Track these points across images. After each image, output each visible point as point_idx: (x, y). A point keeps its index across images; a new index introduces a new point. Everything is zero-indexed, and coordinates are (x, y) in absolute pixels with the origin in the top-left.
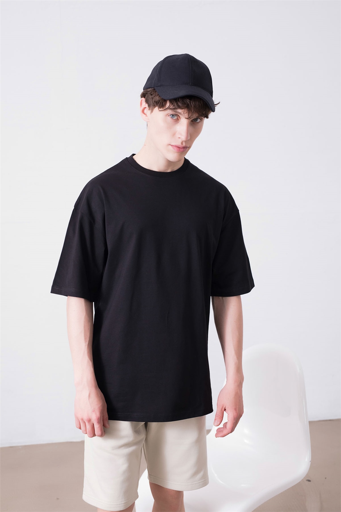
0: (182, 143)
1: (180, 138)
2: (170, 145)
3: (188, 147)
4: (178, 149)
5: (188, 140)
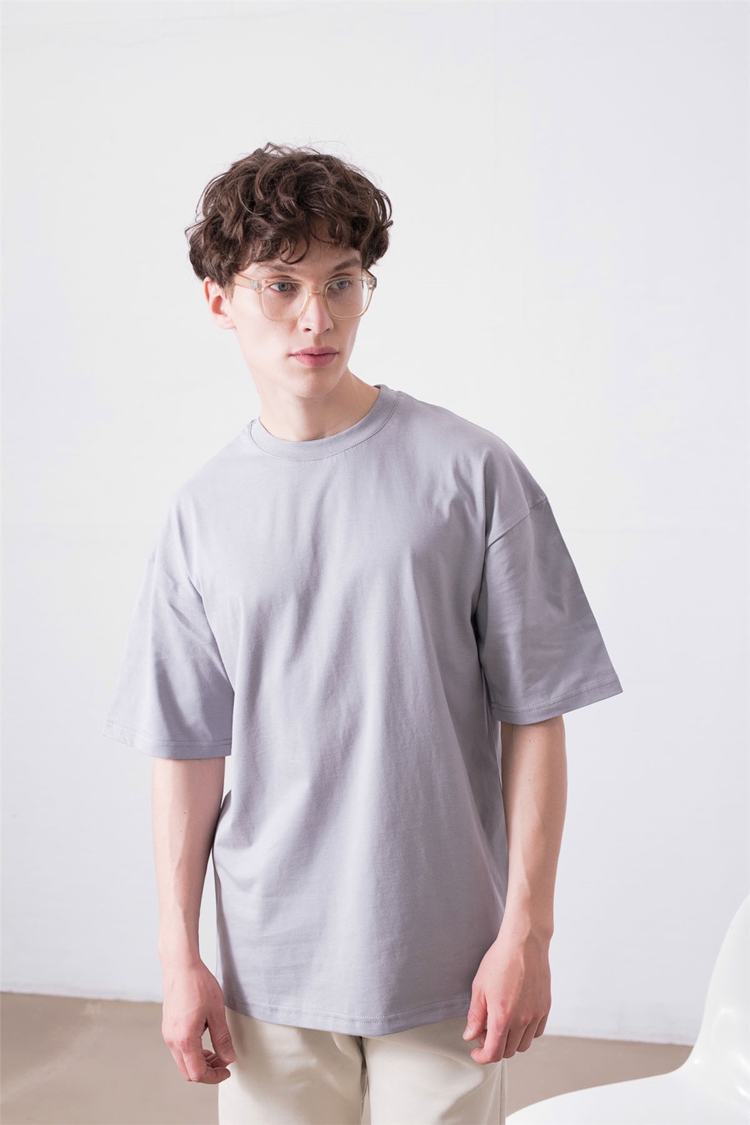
0: (316, 343)
1: (308, 330)
2: (291, 355)
3: (338, 353)
4: (311, 359)
5: (328, 330)
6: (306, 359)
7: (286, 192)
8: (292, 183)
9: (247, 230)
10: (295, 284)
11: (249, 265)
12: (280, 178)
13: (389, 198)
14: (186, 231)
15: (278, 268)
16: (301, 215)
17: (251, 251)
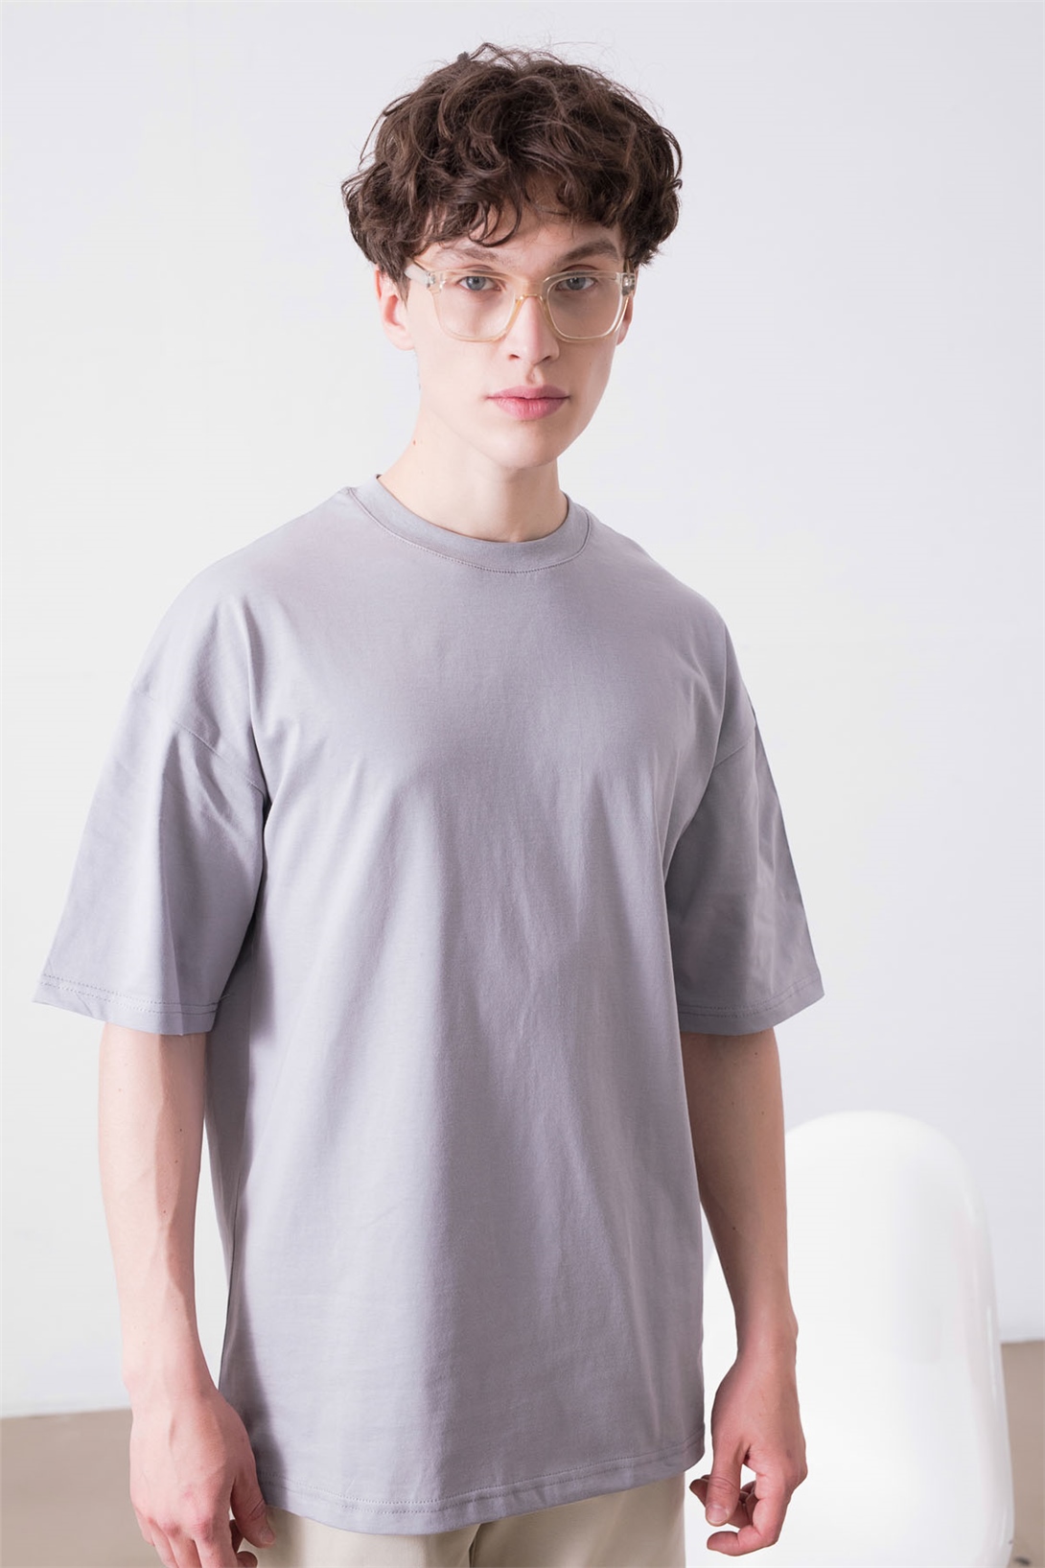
0: (530, 379)
1: (514, 356)
2: (489, 398)
3: (568, 397)
4: (520, 406)
5: (548, 358)
6: (512, 405)
7: (483, 126)
8: (495, 113)
9: (420, 187)
10: (500, 281)
11: (427, 246)
12: (474, 103)
13: (678, 141)
14: (343, 187)
15: (469, 253)
16: (504, 163)
17: (429, 220)
